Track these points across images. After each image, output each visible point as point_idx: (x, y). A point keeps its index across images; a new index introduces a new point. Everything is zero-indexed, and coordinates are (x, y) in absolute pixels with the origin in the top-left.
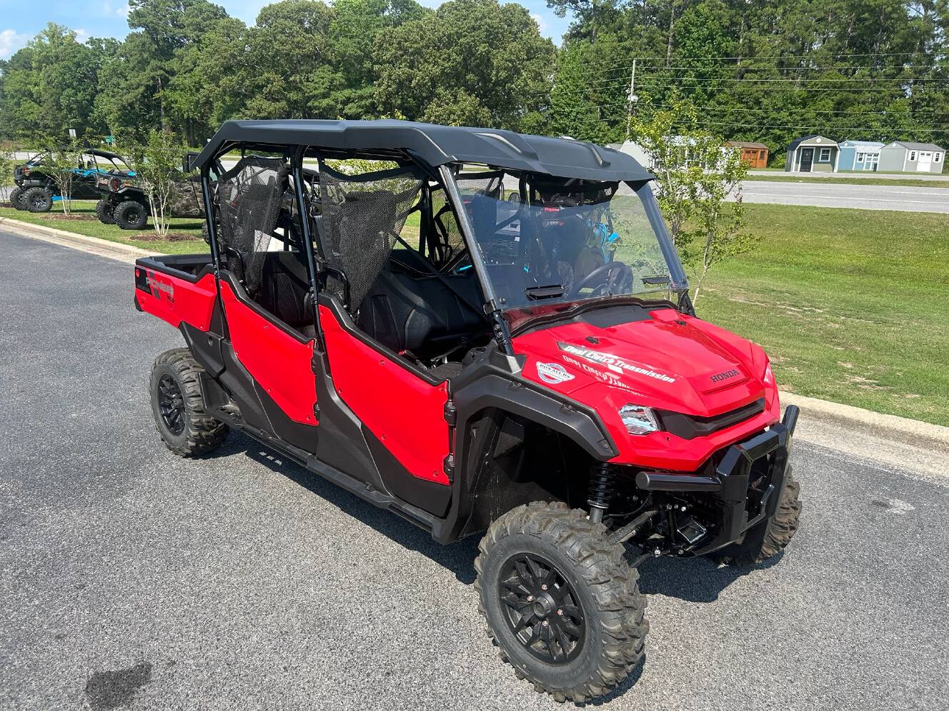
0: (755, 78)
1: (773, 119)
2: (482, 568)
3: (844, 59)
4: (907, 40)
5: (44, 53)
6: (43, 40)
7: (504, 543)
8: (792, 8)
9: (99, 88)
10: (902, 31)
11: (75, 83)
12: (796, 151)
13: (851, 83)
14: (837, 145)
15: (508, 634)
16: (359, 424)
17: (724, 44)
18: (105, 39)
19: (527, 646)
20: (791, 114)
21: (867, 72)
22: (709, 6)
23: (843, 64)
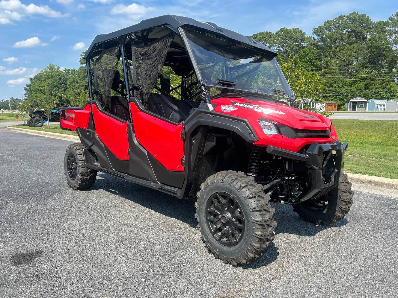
0: (330, 76)
1: (338, 92)
2: (198, 205)
3: (366, 67)
4: (393, 59)
5: (47, 75)
6: (47, 70)
7: (208, 190)
8: (343, 49)
9: (67, 87)
10: (391, 56)
11: (58, 86)
12: (349, 103)
13: (370, 77)
14: (366, 100)
15: (210, 236)
16: (146, 152)
17: (316, 63)
18: (71, 69)
19: (219, 240)
20: (346, 90)
21: (377, 72)
22: (308, 49)
23: (366, 69)
